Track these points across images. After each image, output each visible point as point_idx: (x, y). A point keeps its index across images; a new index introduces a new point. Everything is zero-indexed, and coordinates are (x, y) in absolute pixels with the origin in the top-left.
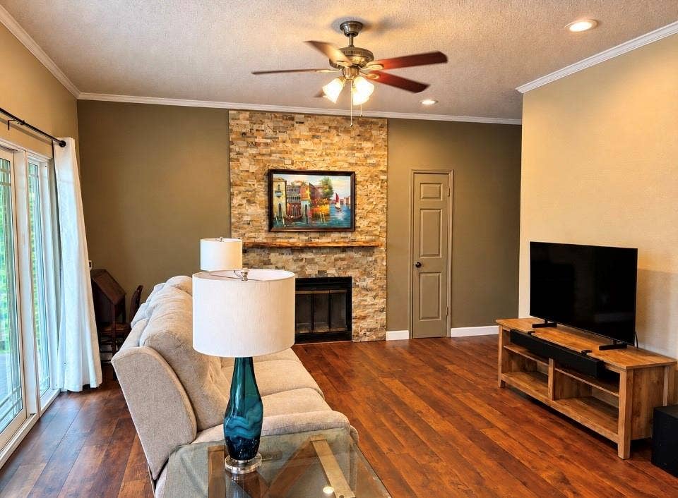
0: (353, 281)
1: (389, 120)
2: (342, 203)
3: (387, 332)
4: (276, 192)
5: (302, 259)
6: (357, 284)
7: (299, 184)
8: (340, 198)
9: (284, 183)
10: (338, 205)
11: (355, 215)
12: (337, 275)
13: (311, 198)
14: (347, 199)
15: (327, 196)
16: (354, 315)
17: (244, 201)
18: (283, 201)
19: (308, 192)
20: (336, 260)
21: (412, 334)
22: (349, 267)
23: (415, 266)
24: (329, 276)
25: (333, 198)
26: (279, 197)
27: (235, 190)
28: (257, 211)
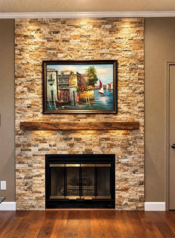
0: (116, 159)
1: (145, 19)
2: (105, 89)
3: (146, 203)
4: (49, 81)
5: (72, 138)
6: (119, 160)
7: (68, 73)
8: (103, 84)
9: (55, 73)
10: (102, 90)
11: (117, 99)
12: (101, 153)
13: (78, 85)
14: (110, 85)
15: (92, 82)
16: (117, 187)
17: (25, 89)
18: (54, 87)
19: (75, 80)
20: (101, 139)
21: (168, 205)
22: (112, 146)
23: (171, 147)
24: (94, 153)
25: (97, 84)
26: (51, 85)
27: (18, 81)
28: (35, 97)
